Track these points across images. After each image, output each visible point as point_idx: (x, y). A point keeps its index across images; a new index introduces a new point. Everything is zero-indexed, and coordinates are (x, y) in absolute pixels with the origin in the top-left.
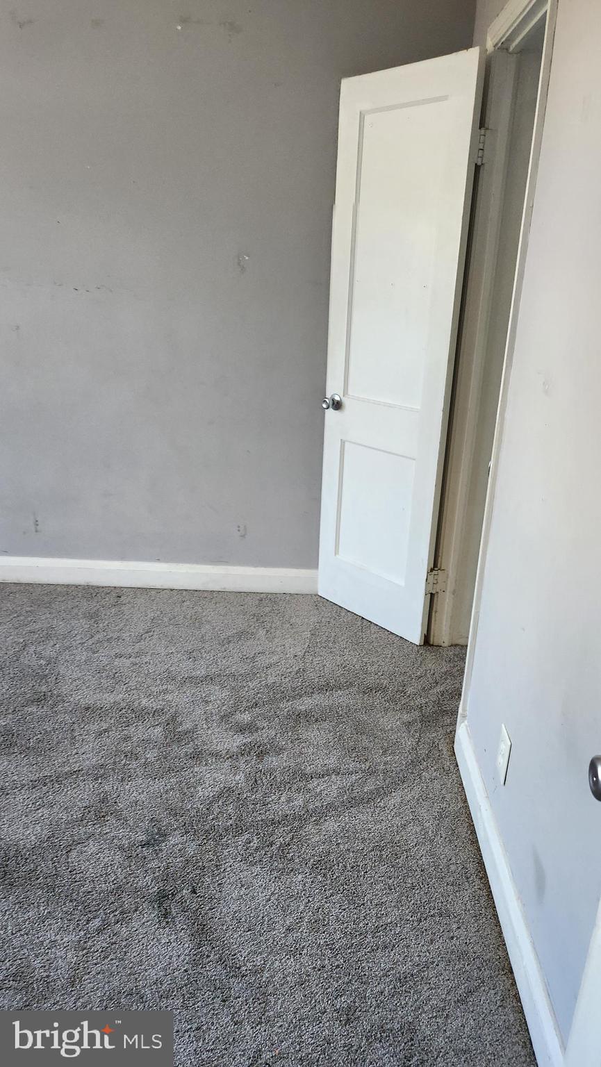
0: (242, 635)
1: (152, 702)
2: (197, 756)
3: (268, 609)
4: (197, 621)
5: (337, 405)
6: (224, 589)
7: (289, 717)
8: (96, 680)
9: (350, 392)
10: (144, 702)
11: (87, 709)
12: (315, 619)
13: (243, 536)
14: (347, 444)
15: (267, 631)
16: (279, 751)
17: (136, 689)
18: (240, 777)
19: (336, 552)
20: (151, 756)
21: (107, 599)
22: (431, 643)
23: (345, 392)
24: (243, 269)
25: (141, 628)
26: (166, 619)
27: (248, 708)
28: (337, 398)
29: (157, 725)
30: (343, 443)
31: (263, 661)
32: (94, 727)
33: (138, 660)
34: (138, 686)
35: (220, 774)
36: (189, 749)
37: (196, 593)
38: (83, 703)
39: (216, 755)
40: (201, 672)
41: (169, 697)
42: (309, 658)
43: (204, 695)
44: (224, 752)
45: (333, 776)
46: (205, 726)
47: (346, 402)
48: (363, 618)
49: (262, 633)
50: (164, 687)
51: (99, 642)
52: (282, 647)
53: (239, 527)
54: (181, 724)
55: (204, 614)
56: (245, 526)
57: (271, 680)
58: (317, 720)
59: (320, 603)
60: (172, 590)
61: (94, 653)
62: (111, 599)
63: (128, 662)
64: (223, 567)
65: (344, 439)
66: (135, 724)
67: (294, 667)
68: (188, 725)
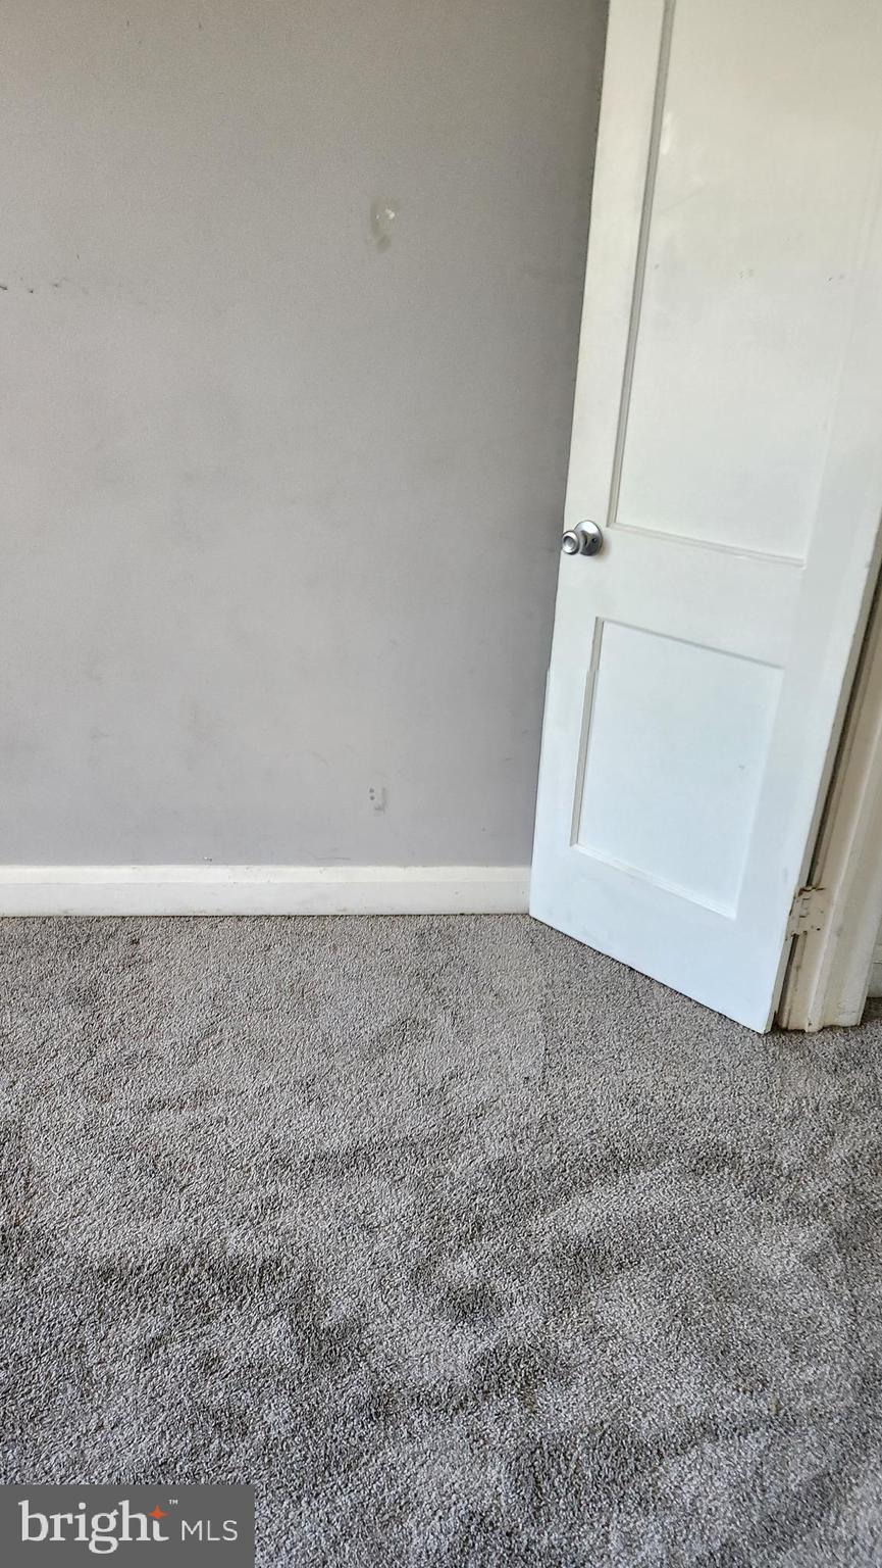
0: (407, 1028)
1: (250, 1241)
2: (380, 1408)
3: (441, 957)
4: (303, 996)
5: (593, 546)
6: (344, 910)
7: (557, 1260)
8: (116, 1181)
9: (622, 517)
10: (232, 1237)
11: (106, 1274)
12: (539, 978)
13: (379, 809)
14: (608, 627)
15: (454, 1016)
16: (563, 1374)
17: (210, 1201)
18: (496, 1472)
19: (574, 839)
20: (276, 1415)
21: (111, 950)
22: (784, 1025)
23: (611, 518)
24: (384, 243)
25: (194, 1020)
26: (241, 997)
27: (465, 1240)
28: (591, 529)
29: (275, 1312)
30: (599, 624)
31: (464, 1096)
32: (131, 1333)
33: (197, 1115)
34: (212, 1192)
35: (448, 1469)
36: (358, 1387)
37: (289, 923)
38: (97, 1254)
39: (424, 1400)
40: (338, 1141)
41: (285, 1220)
42: (556, 1085)
43: (361, 1209)
44: (444, 1389)
45: (708, 1447)
46: (382, 1308)
47: (611, 536)
48: (631, 969)
49: (442, 1020)
50: (271, 1190)
51: (108, 1068)
52: (495, 1057)
53: (372, 791)
54: (326, 1304)
55: (316, 977)
56: (384, 790)
57: (495, 1150)
58: (621, 1266)
59: (541, 936)
60: (240, 918)
61: (102, 1100)
62: (118, 950)
63: (179, 1120)
64: (340, 869)
65: (602, 616)
66: (224, 1314)
67: (531, 1110)
68: (341, 1310)
